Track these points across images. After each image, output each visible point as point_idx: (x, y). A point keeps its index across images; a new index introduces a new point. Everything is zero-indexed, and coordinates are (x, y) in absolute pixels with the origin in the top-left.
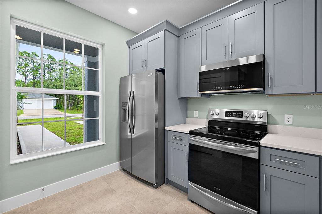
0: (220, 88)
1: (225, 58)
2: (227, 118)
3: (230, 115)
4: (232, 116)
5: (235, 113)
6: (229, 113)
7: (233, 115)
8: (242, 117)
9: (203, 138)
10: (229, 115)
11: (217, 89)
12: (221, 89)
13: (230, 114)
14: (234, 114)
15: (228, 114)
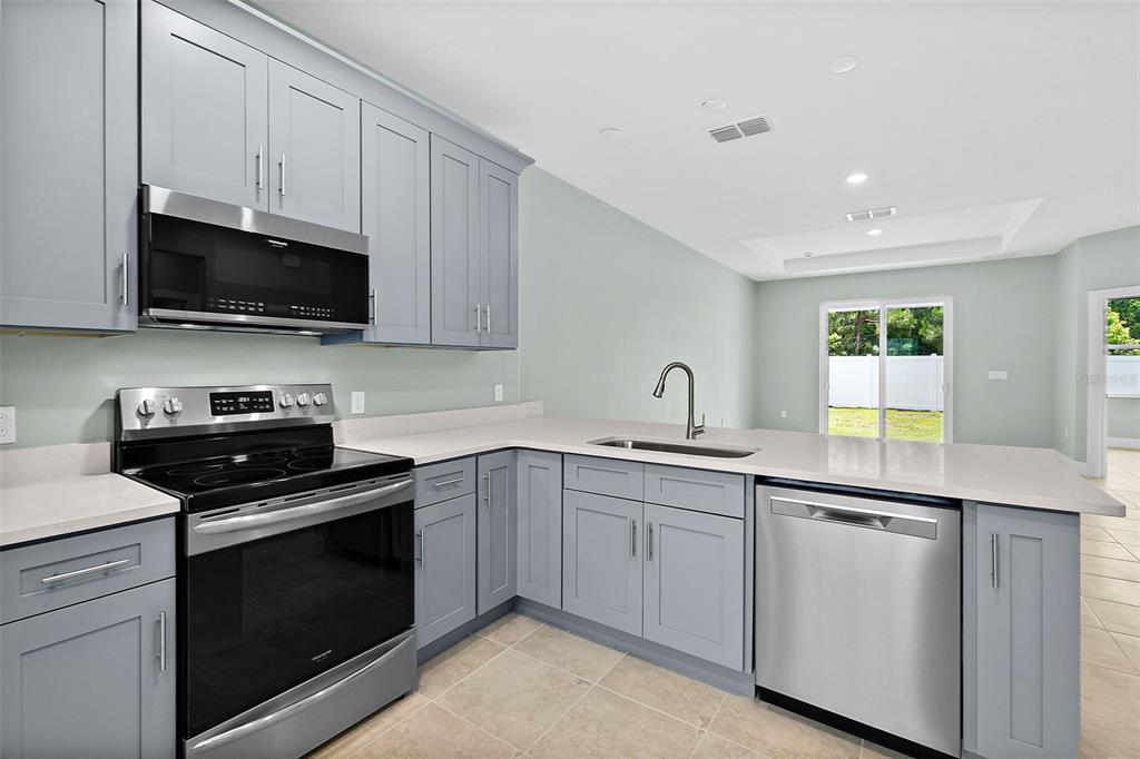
0: (256, 307)
1: (258, 200)
2: (220, 419)
3: (232, 409)
4: (238, 411)
5: (245, 400)
6: (224, 401)
7: (242, 407)
8: (272, 410)
9: (265, 504)
10: (225, 409)
11: (242, 308)
12: (261, 310)
13: (228, 405)
14: (244, 403)
15: (222, 405)
